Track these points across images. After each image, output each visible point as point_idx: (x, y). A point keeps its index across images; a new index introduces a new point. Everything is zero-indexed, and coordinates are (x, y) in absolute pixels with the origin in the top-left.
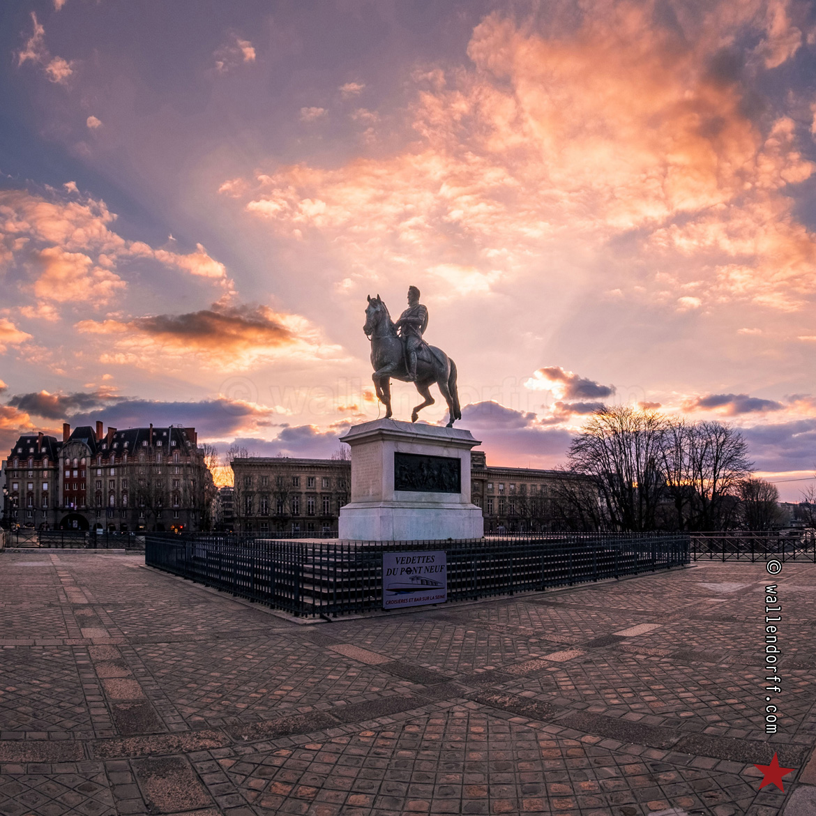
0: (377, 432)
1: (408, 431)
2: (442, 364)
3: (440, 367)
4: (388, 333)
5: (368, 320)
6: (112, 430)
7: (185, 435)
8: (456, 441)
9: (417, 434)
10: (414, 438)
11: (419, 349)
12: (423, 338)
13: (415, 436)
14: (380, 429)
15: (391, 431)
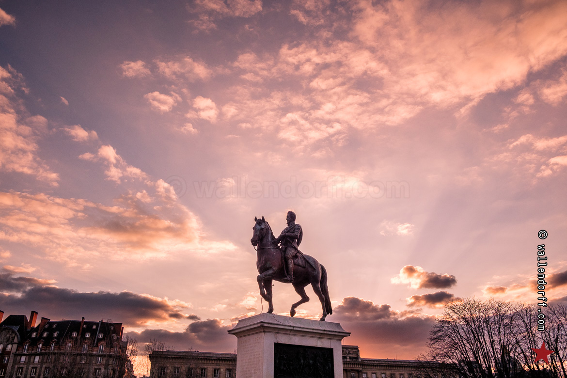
0: (259, 325)
1: (286, 324)
2: (315, 269)
3: (313, 271)
4: (271, 245)
5: (255, 235)
6: (46, 321)
7: (112, 329)
8: (327, 333)
9: (294, 327)
10: (291, 330)
11: (295, 257)
12: (299, 249)
13: (292, 328)
14: (262, 322)
15: (271, 324)
